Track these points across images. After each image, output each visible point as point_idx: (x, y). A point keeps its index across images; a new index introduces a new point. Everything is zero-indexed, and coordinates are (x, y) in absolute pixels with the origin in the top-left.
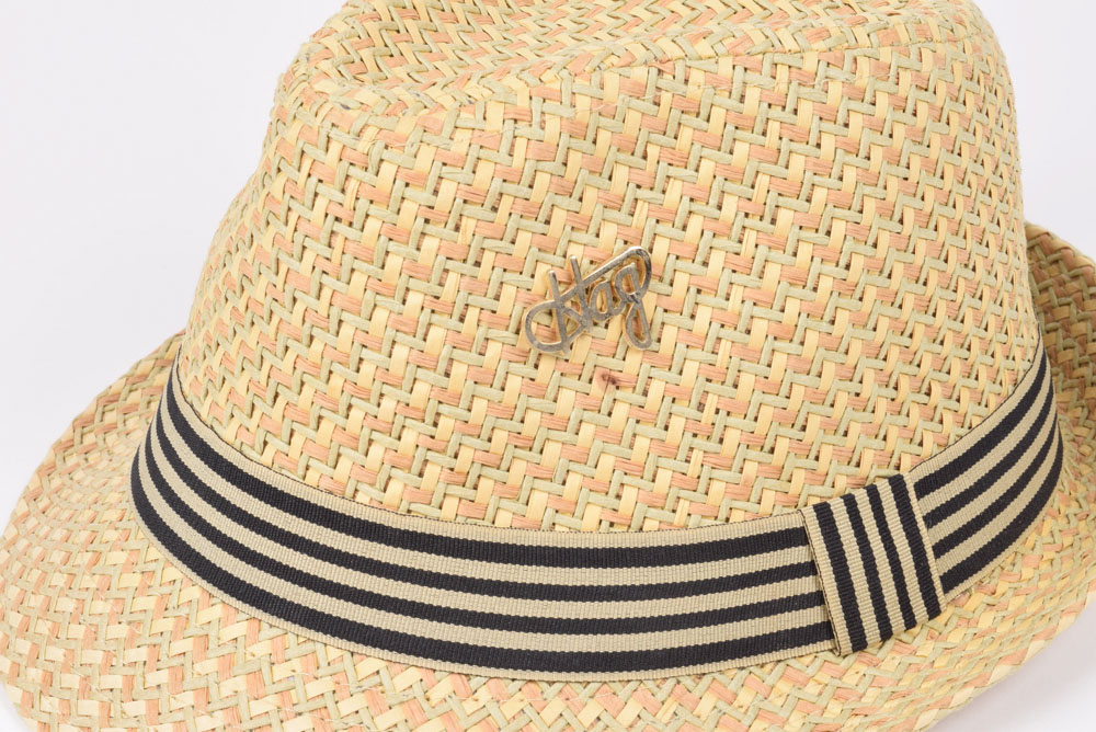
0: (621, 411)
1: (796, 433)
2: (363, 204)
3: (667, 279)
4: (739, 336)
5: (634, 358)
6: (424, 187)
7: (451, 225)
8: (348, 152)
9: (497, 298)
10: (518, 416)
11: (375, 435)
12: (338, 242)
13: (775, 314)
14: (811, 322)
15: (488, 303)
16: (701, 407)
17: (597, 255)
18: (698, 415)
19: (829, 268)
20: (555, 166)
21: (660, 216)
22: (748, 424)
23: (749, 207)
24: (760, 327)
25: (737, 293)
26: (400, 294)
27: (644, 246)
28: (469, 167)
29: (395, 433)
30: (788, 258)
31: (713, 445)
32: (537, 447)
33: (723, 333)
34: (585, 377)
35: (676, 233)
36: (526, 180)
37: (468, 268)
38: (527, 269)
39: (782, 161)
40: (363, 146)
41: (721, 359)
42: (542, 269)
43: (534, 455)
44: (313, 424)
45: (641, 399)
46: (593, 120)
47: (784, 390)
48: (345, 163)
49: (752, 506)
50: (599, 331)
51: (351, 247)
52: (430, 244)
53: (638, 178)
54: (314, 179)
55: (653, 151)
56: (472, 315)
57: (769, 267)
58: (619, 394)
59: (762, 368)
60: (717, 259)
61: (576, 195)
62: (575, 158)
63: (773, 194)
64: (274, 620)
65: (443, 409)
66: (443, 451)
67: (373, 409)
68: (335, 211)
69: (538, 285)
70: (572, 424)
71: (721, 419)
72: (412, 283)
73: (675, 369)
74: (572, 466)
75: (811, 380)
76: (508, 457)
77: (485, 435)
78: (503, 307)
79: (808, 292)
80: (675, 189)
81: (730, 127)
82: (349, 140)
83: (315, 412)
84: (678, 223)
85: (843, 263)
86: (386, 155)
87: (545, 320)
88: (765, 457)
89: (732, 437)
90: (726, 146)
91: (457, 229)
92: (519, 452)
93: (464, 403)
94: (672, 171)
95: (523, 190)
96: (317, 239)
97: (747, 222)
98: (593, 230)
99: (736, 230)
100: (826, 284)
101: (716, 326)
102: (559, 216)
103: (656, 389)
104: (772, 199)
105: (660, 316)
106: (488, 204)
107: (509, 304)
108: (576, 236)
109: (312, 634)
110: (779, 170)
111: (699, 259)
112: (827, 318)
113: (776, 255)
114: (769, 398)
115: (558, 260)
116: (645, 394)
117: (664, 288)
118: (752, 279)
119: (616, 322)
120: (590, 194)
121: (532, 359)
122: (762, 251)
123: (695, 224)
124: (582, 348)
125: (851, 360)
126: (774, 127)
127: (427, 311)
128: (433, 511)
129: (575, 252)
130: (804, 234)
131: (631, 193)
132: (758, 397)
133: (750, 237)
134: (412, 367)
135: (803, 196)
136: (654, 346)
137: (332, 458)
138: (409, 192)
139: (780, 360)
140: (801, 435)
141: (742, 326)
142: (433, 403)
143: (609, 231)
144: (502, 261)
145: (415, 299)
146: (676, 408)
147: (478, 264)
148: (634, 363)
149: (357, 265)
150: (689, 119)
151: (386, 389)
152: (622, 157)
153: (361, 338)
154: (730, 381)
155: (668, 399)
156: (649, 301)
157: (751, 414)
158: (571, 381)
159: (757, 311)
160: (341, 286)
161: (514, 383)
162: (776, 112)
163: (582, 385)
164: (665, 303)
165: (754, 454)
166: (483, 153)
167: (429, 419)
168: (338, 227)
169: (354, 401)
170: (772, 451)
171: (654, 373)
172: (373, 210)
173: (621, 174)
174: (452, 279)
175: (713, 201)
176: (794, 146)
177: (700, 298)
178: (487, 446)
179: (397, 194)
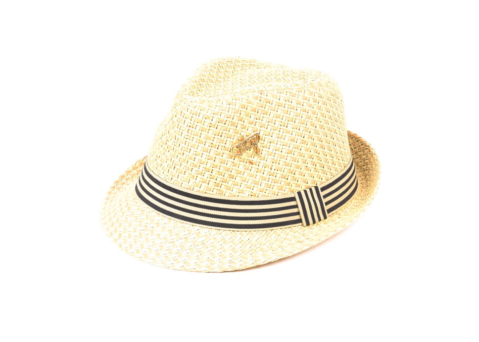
0: (253, 170)
1: (293, 175)
2: (196, 123)
3: (263, 140)
4: (280, 153)
5: (256, 157)
6: (209, 119)
7: (215, 127)
8: (192, 112)
9: (225, 144)
10: (230, 171)
11: (198, 175)
12: (190, 132)
13: (288, 148)
14: (296, 150)
15: (224, 145)
16: (271, 169)
17: (248, 134)
18: (270, 171)
19: (300, 137)
20: (238, 114)
21: (261, 126)
22: (282, 173)
23: (281, 124)
24: (284, 151)
25: (279, 143)
26: (204, 143)
27: (258, 132)
28: (219, 115)
29: (203, 175)
30: (290, 135)
31: (274, 178)
32: (234, 178)
33: (276, 152)
34: (245, 162)
35: (265, 129)
36: (232, 118)
37: (219, 137)
38: (232, 138)
39: (289, 113)
40: (196, 110)
41: (276, 158)
42: (235, 138)
43: (234, 180)
44: (184, 173)
45: (258, 167)
46: (247, 104)
47: (290, 165)
48: (192, 114)
49: (283, 192)
50: (248, 151)
51: (193, 133)
52: (211, 132)
53: (257, 117)
54: (184, 118)
55: (260, 111)
56: (220, 147)
57: (286, 137)
58: (252, 166)
59: (285, 160)
60: (274, 136)
61: (243, 121)
62: (242, 113)
63: (287, 120)
64: (174, 219)
65: (213, 169)
66: (213, 179)
67: (198, 169)
68: (189, 125)
69: (234, 141)
70: (242, 173)
71: (276, 171)
72: (207, 141)
73: (265, 160)
74: (242, 182)
75: (296, 163)
76: (228, 180)
77: (223, 175)
78: (227, 146)
79: (295, 143)
80: (264, 119)
81: (277, 106)
82: (193, 109)
83: (184, 170)
84: (266, 127)
85: (303, 136)
86: (201, 112)
87: (236, 149)
88: (286, 180)
89: (278, 176)
90: (276, 110)
91: (217, 128)
92: (230, 179)
93: (218, 167)
94: (264, 116)
95: (231, 120)
96: (185, 131)
97: (281, 127)
98: (246, 129)
99: (278, 129)
100: (299, 141)
101: (274, 150)
102: (239, 126)
103: (261, 165)
104: (287, 122)
105: (262, 148)
106: (224, 123)
107: (229, 146)
108: (243, 130)
109: (183, 221)
110: (288, 115)
111: (270, 135)
112: (300, 149)
113: (287, 134)
114: (286, 167)
115: (239, 135)
116: (259, 166)
117: (262, 142)
118: (282, 140)
119: (252, 149)
120: (246, 121)
121: (233, 157)
122: (284, 134)
123: (269, 127)
124: (244, 156)
125: (305, 159)
126: (286, 106)
127: (210, 147)
128: (211, 192)
129: (243, 134)
130: (294, 130)
131: (255, 120)
132: (284, 167)
133: (282, 131)
134: (207, 159)
135: (294, 121)
136: (260, 155)
137: (188, 181)
138: (206, 120)
139: (289, 158)
140: (294, 176)
141: (280, 151)
142: (211, 167)
143: (250, 129)
144: (227, 136)
145: (207, 144)
146: (265, 169)
147: (221, 136)
148: (256, 159)
149: (194, 137)
150: (268, 104)
151: (201, 165)
152: (253, 112)
153: (195, 153)
154: (278, 163)
155: (264, 167)
156: (259, 145)
157: (283, 170)
158: (242, 163)
159: (283, 147)
160: (191, 141)
161: (229, 163)
162: (287, 102)
163: (245, 164)
164: (263, 145)
165: (283, 180)
166: (222, 112)
167: (211, 171)
168: (190, 128)
169: (193, 168)
170: (287, 179)
171: (260, 161)
172: (198, 124)
173: (253, 116)
174: (215, 140)
175: (273, 122)
176: (291, 110)
177: (271, 144)
178: (223, 177)
179: (203, 121)
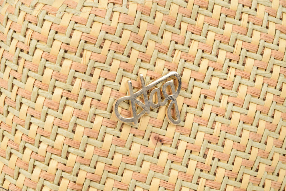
0: (164, 156)
1: (253, 172)
2: (34, 42)
3: (189, 90)
4: (225, 120)
5: (171, 129)
6: (64, 33)
7: (78, 54)
8: (28, 16)
9: (101, 93)
10: (110, 156)
11: (36, 163)
12: (21, 62)
13: (244, 110)
14: (262, 116)
15: (96, 95)
16: (205, 156)
17: (153, 75)
18: (203, 160)
19: (271, 89)
20: (133, 27)
21: (186, 58)
22: (229, 166)
23: (232, 56)
24: (236, 117)
25: (225, 99)
26: (51, 88)
27: (178, 73)
28: (88, 25)
29: (46, 162)
30: (250, 83)
31: (211, 176)
32: (120, 172)
33: (217, 118)
34: (146, 137)
35: (195, 67)
36: (118, 33)
37: (86, 77)
38: (118, 79)
39: (249, 34)
40: (35, 13)
41: (216, 132)
42: (125, 80)
43: (118, 177)
44: (8, 157)
45: (174, 151)
46: (154, 6)
47: (248, 150)
48: (26, 22)
50: (154, 114)
51: (28, 65)
52: (67, 63)
53: (176, 38)
54: (12, 31)
55: (184, 26)
56: (88, 101)
57: (241, 87)
58: (163, 147)
59: (236, 138)
60: (215, 82)
61: (144, 43)
62: (144, 25)
63: (244, 50)
65: (71, 150)
66: (70, 172)
67: (35, 149)
68: (21, 46)
69: (123, 88)
70: (139, 162)
71: (215, 163)
72: (57, 83)
73: (192, 136)
74: (138, 184)
75: (261, 145)
76: (104, 177)
77: (92, 165)
78: (104, 98)
79: (260, 101)
80: (195, 45)
81: (223, 16)
82: (29, 10)
83: (8, 150)
84: (196, 62)
85: (278, 87)
86: (47, 17)
87: (125, 106)
88: (237, 184)
89: (221, 172)
90: (221, 25)
91: (81, 56)
92: (110, 175)
93: (82, 147)
94: (193, 37)
95: (116, 38)
96: (12, 61)
97: (231, 64)
98: (152, 62)
99: (225, 67)
100: (270, 97)
101: (213, 115)
102: (135, 54)
103: (182, 145)
104: (244, 53)
105: (185, 109)
106: (98, 45)
107: (107, 96)
108: (143, 65)
110: (247, 38)
111: (206, 81)
112: (270, 114)
113: (244, 81)
114: (239, 153)
115: (134, 76)
116: (177, 148)
117: (188, 94)
118: (233, 92)
119: (162, 110)
120: (151, 44)
121: (119, 126)
122: (238, 79)
123: (205, 63)
124: (145, 123)
126: (245, 17)
127: (64, 98)
129: (143, 73)
130: (259, 71)
131: (172, 46)
132: (234, 152)
133: (232, 72)
134: (55, 127)
135: (259, 52)
136: (182, 123)
137: (16, 174)
138: (57, 36)
139: (246, 134)
140: (256, 174)
141: (227, 115)
142: (66, 146)
143: (160, 64)
144: (104, 74)
145: (58, 92)
146: (192, 156)
147: (91, 75)
148: (171, 132)
149: (30, 73)
150: (203, 11)
151: (42, 139)
152: (168, 27)
153: (31, 112)
154: (220, 143)
155: (188, 151)
156: (180, 100)
157: (231, 161)
158: (138, 139)
159: (235, 108)
160: (22, 85)
161: (109, 138)
162: (246, 9)
163: (144, 141)
164: (188, 102)
165: (232, 182)
166: (96, 19)
167: (64, 155)
168: (22, 54)
169: (27, 145)
170: (241, 181)
171: (181, 137)
172: (39, 45)
173: (168, 36)
174: (78, 82)
175: (214, 53)
176: (255, 27)
177: (206, 100)
178: (93, 170)
179: (51, 37)
